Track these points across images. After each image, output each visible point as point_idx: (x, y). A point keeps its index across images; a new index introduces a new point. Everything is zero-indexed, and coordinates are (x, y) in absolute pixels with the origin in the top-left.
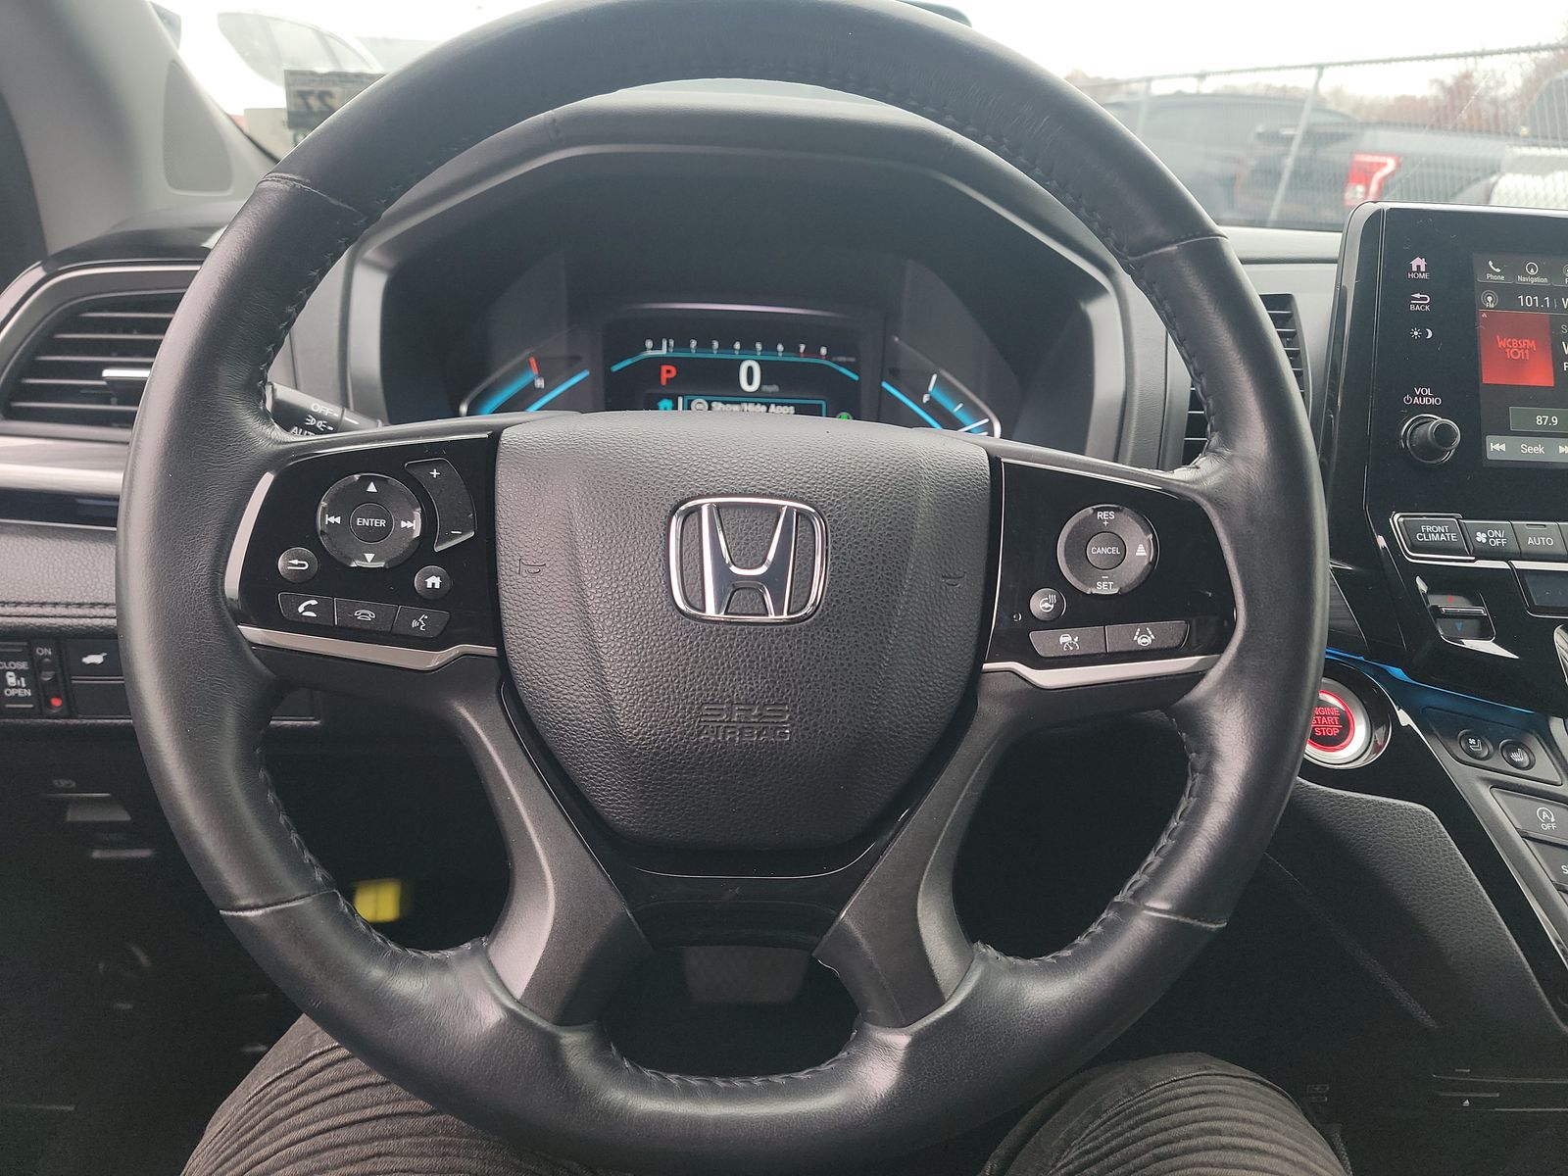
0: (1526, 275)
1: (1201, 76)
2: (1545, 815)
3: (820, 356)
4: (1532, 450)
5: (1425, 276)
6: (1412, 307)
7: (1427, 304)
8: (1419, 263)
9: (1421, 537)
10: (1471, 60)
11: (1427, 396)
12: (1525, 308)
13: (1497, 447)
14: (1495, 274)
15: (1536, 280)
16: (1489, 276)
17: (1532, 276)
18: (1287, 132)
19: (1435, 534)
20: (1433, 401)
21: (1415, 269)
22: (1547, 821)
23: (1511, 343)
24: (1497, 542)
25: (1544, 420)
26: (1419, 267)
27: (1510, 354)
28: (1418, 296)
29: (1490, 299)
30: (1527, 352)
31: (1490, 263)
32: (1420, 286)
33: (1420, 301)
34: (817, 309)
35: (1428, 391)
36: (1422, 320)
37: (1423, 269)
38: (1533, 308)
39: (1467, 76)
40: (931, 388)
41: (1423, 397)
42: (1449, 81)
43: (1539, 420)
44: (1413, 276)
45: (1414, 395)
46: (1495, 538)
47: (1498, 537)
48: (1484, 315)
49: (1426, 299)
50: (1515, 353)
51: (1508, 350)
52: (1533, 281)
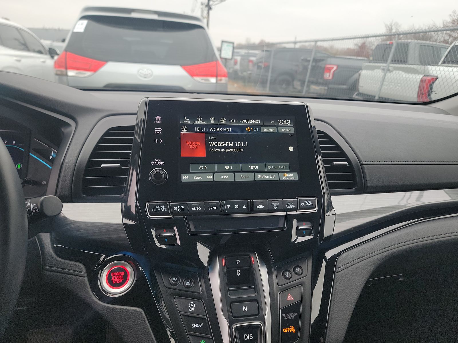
0: (198, 121)
1: (295, 43)
2: (192, 305)
3: (12, 144)
4: (198, 178)
5: (160, 122)
6: (155, 133)
7: (161, 131)
8: (158, 118)
9: (154, 210)
10: (365, 39)
11: (160, 162)
12: (197, 131)
13: (185, 177)
14: (187, 121)
15: (201, 122)
16: (184, 121)
17: (200, 121)
18: (308, 59)
19: (159, 209)
20: (161, 163)
21: (157, 120)
22: (192, 307)
23: (191, 143)
24: (181, 210)
25: (202, 168)
26: (158, 119)
27: (191, 146)
28: (158, 128)
29: (184, 129)
30: (197, 146)
31: (185, 117)
32: (158, 125)
33: (158, 130)
34: (4, 129)
35: (160, 160)
36: (158, 136)
37: (160, 120)
38: (200, 131)
39: (364, 43)
40: (52, 154)
41: (158, 162)
42: (360, 44)
43: (200, 168)
44: (156, 122)
45: (155, 162)
46: (180, 209)
47: (182, 208)
48: (182, 134)
49: (160, 130)
50: (193, 146)
51: (190, 145)
52: (200, 123)
